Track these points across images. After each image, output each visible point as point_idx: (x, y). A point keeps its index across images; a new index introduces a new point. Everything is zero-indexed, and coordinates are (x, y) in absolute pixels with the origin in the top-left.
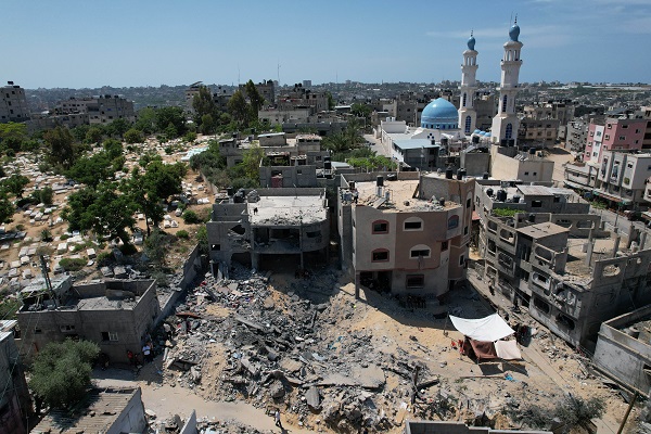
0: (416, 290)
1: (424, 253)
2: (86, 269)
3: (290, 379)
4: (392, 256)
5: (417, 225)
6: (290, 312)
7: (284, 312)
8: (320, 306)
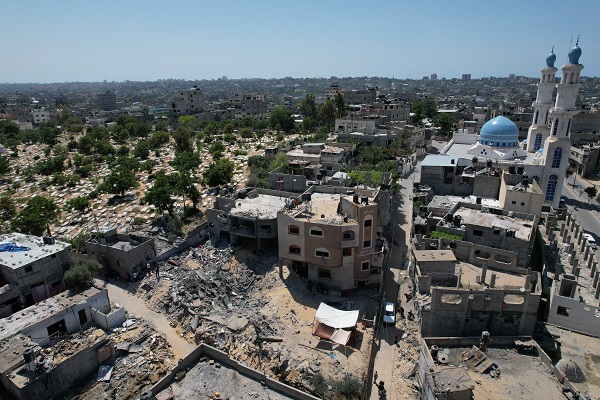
0: (325, 281)
1: (326, 254)
2: (144, 225)
3: (190, 310)
4: (303, 251)
5: (320, 233)
6: (238, 276)
7: (235, 275)
8: (258, 277)
